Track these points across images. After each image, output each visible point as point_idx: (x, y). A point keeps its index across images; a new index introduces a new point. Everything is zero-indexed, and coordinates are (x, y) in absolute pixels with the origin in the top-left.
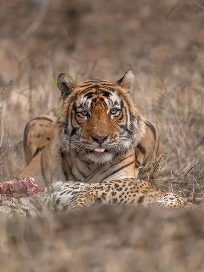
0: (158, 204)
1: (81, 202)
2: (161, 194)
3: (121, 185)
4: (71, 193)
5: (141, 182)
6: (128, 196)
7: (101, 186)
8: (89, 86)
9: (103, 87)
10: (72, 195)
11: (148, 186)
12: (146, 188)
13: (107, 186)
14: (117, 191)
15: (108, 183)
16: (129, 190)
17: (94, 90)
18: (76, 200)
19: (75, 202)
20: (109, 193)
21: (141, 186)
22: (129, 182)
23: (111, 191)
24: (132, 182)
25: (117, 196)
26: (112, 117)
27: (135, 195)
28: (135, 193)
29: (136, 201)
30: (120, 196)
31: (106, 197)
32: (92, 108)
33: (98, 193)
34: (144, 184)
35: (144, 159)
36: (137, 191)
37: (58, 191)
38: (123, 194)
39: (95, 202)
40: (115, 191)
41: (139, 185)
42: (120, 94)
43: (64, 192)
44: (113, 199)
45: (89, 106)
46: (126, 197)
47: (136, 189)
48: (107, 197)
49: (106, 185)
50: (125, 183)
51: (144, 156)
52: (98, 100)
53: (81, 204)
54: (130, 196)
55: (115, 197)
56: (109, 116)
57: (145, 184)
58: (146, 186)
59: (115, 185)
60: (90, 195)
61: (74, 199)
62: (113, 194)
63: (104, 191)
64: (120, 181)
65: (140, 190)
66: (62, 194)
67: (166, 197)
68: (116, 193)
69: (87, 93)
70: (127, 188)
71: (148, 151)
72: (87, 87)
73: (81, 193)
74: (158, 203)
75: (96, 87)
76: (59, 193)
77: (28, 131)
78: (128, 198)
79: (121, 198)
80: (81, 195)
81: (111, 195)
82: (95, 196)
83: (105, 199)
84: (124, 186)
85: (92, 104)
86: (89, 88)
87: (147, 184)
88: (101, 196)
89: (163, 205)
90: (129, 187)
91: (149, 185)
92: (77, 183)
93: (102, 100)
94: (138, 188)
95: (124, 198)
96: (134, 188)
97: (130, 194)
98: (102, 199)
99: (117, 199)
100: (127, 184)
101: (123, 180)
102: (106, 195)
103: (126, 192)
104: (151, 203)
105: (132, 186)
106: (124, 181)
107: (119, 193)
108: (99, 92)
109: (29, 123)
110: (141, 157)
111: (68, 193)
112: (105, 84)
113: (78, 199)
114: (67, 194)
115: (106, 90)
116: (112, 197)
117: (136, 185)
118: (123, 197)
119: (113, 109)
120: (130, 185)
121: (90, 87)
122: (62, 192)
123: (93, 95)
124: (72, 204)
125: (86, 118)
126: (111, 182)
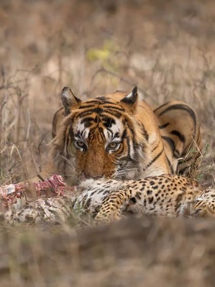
0: (198, 203)
1: (113, 203)
2: (202, 190)
3: (156, 182)
4: (103, 192)
5: (179, 178)
6: (165, 194)
7: (135, 184)
8: (90, 108)
9: (107, 112)
10: (104, 194)
11: (187, 183)
12: (185, 185)
13: (142, 184)
14: (153, 190)
15: (143, 180)
16: (166, 188)
17: (94, 115)
18: (108, 201)
19: (107, 203)
20: (144, 192)
21: (179, 183)
22: (166, 179)
23: (146, 189)
24: (168, 179)
25: (153, 195)
26: (110, 152)
27: (173, 193)
28: (173, 191)
29: (174, 199)
30: (156, 195)
31: (140, 196)
32: (90, 139)
33: (132, 192)
34: (182, 180)
35: (183, 147)
36: (175, 188)
37: (89, 190)
38: (160, 192)
39: (129, 202)
40: (151, 189)
41: (176, 182)
42: (126, 121)
43: (96, 192)
44: (149, 199)
45: (87, 136)
46: (163, 195)
47: (174, 186)
48: (142, 197)
49: (140, 182)
50: (161, 179)
51: (184, 144)
52: (97, 130)
53: (113, 205)
54: (167, 194)
55: (150, 196)
56: (107, 151)
57: (184, 180)
58: (184, 182)
59: (150, 183)
60: (122, 195)
61: (106, 200)
62: (149, 192)
63: (138, 190)
64: (155, 178)
65: (178, 187)
66: (93, 194)
67: (207, 194)
68: (151, 191)
69: (85, 117)
70: (163, 186)
71: (187, 138)
72: (86, 109)
73: (113, 193)
74: (198, 201)
75: (98, 110)
76: (90, 192)
77: (57, 121)
78: (165, 196)
79: (158, 197)
80: (114, 195)
81: (146, 194)
82: (128, 196)
83: (140, 198)
84: (160, 183)
85: (89, 134)
86: (88, 111)
87: (186, 180)
88: (136, 196)
89: (204, 203)
90: (166, 184)
91: (188, 181)
92: (109, 180)
93: (101, 130)
94: (176, 185)
95: (161, 197)
96: (172, 185)
97: (167, 192)
98: (136, 199)
99: (153, 198)
100: (163, 181)
101: (159, 176)
102: (140, 194)
103: (162, 190)
104: (190, 201)
105: (169, 183)
106: (161, 178)
107: (155, 191)
108: (101, 118)
109: (58, 111)
110: (180, 145)
111: (100, 192)
112: (109, 107)
113: (110, 200)
114: (98, 193)
115: (110, 116)
116: (148, 197)
117: (174, 181)
118: (160, 195)
119: (113, 143)
120: (166, 182)
121: (91, 110)
122: (94, 191)
123: (92, 122)
124: (103, 206)
125: (82, 150)
126: (146, 179)
